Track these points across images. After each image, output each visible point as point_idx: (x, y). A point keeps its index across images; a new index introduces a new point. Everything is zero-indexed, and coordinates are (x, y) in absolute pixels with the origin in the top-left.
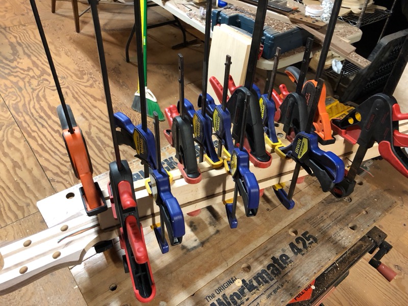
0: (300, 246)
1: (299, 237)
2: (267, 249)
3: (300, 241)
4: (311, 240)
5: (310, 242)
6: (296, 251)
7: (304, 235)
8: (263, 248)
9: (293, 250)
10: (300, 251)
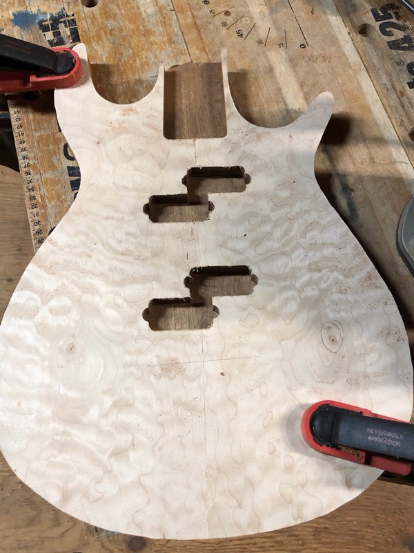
0: (399, 35)
1: (380, 26)
2: (389, 85)
3: (388, 29)
4: (390, 12)
5: (393, 16)
6: (406, 45)
7: (377, 18)
8: (385, 92)
9: (404, 49)
10: (407, 39)
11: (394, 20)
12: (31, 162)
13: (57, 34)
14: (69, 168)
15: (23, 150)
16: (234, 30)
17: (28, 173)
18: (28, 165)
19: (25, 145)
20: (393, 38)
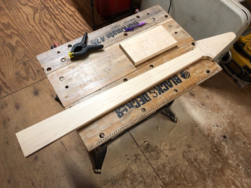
0: (100, 40)
6: (103, 39)
11: (96, 42)
12: (162, 103)
13: (124, 111)
14: (160, 94)
15: (159, 106)
16: (109, 72)
17: (165, 103)
18: (163, 103)
19: (158, 106)
20: (102, 41)
